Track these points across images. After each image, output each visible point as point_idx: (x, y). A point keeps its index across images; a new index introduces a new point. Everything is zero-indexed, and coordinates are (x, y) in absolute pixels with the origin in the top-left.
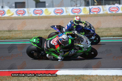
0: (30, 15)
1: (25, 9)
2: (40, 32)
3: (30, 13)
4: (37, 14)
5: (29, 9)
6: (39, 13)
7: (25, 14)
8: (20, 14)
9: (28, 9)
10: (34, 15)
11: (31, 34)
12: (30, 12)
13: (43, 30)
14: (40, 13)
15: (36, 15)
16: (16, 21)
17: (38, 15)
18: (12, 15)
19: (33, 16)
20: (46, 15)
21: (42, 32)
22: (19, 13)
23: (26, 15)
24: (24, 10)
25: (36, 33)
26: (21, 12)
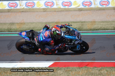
3: (97, 4)
8: (86, 5)
15: (102, 6)
20: (113, 6)
24: (90, 1)
25: (103, 24)
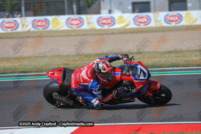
0: (159, 25)
1: (150, 14)
2: (177, 55)
3: (160, 21)
4: (171, 22)
5: (157, 14)
6: (175, 21)
7: (149, 23)
8: (141, 23)
9: (155, 13)
10: (166, 25)
11: (160, 59)
12: (159, 19)
13: (182, 51)
14: (177, 21)
15: (169, 24)
16: (134, 35)
17: (173, 24)
18: (127, 25)
19: (165, 27)
20: (188, 24)
21: (180, 55)
22: (138, 22)
23: (152, 24)
24: (147, 16)
25: (169, 57)
26: (143, 19)
